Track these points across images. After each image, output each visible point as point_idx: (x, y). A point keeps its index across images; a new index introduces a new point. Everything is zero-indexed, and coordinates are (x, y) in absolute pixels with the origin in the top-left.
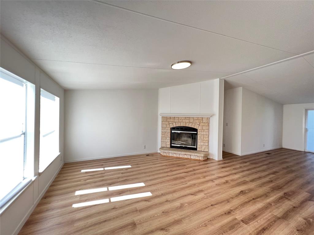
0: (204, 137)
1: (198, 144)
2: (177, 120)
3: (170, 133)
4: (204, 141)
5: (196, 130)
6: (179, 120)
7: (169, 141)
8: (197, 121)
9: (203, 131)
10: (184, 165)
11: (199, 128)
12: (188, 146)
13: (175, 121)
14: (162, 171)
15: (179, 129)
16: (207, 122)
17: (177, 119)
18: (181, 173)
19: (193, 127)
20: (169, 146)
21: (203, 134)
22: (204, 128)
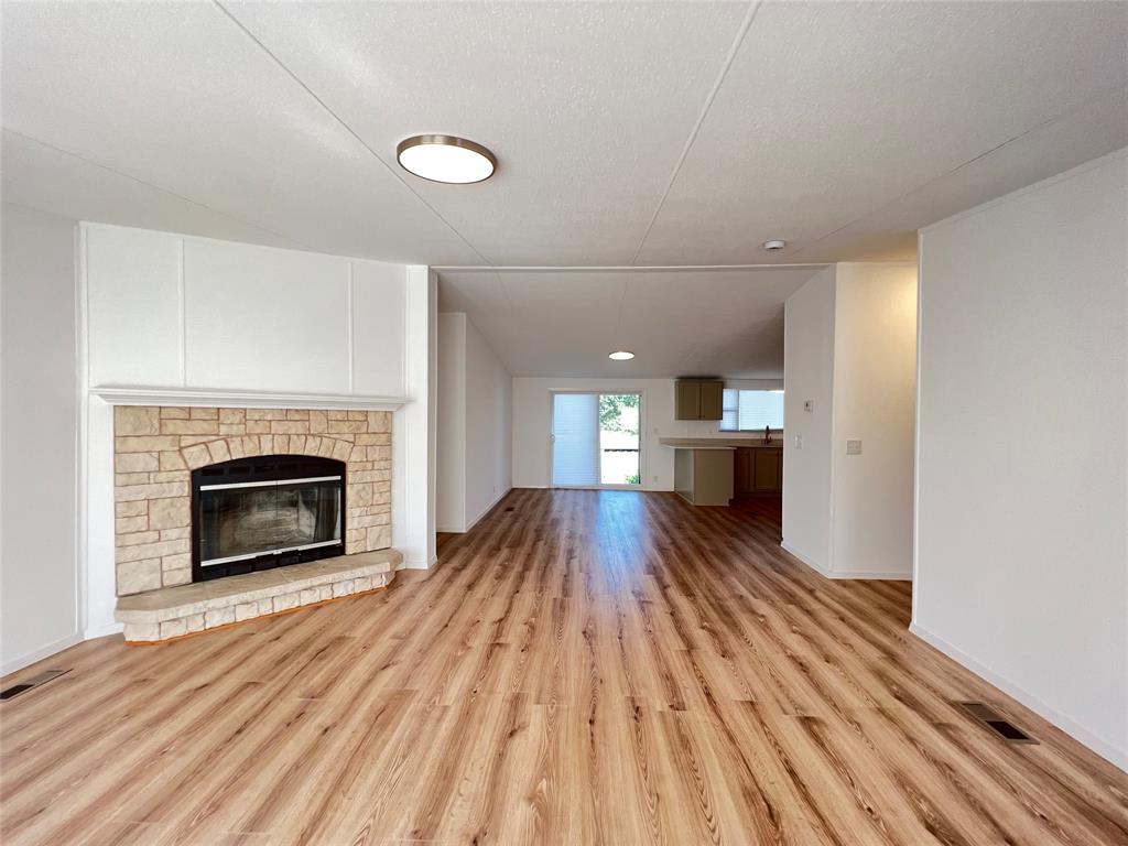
0: (376, 491)
1: (348, 527)
2: (235, 428)
3: (188, 502)
4: (375, 510)
5: (338, 467)
6: (250, 424)
7: (185, 545)
8: (344, 428)
9: (369, 466)
10: (341, 640)
11: (354, 457)
12: (300, 548)
13: (223, 430)
14: (262, 731)
15: (246, 470)
16: (383, 430)
17: (237, 418)
18: (368, 682)
19: (327, 456)
20: (187, 575)
21: (369, 479)
22: (375, 454)
